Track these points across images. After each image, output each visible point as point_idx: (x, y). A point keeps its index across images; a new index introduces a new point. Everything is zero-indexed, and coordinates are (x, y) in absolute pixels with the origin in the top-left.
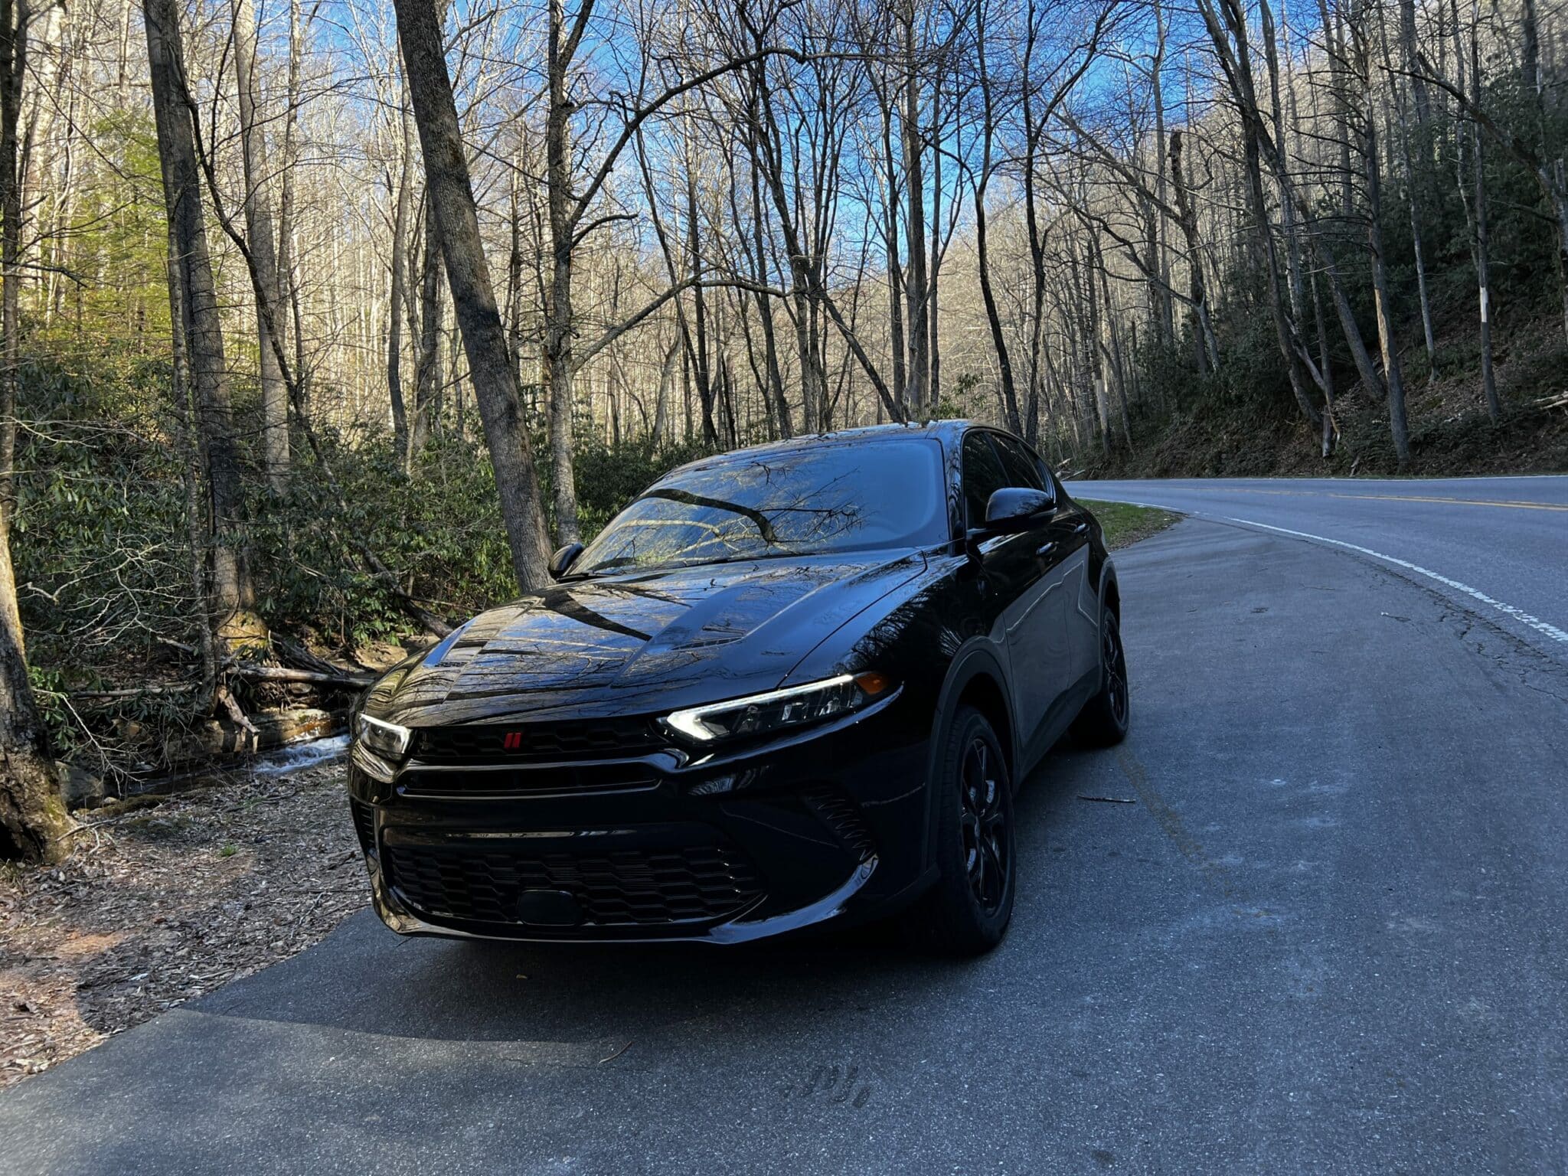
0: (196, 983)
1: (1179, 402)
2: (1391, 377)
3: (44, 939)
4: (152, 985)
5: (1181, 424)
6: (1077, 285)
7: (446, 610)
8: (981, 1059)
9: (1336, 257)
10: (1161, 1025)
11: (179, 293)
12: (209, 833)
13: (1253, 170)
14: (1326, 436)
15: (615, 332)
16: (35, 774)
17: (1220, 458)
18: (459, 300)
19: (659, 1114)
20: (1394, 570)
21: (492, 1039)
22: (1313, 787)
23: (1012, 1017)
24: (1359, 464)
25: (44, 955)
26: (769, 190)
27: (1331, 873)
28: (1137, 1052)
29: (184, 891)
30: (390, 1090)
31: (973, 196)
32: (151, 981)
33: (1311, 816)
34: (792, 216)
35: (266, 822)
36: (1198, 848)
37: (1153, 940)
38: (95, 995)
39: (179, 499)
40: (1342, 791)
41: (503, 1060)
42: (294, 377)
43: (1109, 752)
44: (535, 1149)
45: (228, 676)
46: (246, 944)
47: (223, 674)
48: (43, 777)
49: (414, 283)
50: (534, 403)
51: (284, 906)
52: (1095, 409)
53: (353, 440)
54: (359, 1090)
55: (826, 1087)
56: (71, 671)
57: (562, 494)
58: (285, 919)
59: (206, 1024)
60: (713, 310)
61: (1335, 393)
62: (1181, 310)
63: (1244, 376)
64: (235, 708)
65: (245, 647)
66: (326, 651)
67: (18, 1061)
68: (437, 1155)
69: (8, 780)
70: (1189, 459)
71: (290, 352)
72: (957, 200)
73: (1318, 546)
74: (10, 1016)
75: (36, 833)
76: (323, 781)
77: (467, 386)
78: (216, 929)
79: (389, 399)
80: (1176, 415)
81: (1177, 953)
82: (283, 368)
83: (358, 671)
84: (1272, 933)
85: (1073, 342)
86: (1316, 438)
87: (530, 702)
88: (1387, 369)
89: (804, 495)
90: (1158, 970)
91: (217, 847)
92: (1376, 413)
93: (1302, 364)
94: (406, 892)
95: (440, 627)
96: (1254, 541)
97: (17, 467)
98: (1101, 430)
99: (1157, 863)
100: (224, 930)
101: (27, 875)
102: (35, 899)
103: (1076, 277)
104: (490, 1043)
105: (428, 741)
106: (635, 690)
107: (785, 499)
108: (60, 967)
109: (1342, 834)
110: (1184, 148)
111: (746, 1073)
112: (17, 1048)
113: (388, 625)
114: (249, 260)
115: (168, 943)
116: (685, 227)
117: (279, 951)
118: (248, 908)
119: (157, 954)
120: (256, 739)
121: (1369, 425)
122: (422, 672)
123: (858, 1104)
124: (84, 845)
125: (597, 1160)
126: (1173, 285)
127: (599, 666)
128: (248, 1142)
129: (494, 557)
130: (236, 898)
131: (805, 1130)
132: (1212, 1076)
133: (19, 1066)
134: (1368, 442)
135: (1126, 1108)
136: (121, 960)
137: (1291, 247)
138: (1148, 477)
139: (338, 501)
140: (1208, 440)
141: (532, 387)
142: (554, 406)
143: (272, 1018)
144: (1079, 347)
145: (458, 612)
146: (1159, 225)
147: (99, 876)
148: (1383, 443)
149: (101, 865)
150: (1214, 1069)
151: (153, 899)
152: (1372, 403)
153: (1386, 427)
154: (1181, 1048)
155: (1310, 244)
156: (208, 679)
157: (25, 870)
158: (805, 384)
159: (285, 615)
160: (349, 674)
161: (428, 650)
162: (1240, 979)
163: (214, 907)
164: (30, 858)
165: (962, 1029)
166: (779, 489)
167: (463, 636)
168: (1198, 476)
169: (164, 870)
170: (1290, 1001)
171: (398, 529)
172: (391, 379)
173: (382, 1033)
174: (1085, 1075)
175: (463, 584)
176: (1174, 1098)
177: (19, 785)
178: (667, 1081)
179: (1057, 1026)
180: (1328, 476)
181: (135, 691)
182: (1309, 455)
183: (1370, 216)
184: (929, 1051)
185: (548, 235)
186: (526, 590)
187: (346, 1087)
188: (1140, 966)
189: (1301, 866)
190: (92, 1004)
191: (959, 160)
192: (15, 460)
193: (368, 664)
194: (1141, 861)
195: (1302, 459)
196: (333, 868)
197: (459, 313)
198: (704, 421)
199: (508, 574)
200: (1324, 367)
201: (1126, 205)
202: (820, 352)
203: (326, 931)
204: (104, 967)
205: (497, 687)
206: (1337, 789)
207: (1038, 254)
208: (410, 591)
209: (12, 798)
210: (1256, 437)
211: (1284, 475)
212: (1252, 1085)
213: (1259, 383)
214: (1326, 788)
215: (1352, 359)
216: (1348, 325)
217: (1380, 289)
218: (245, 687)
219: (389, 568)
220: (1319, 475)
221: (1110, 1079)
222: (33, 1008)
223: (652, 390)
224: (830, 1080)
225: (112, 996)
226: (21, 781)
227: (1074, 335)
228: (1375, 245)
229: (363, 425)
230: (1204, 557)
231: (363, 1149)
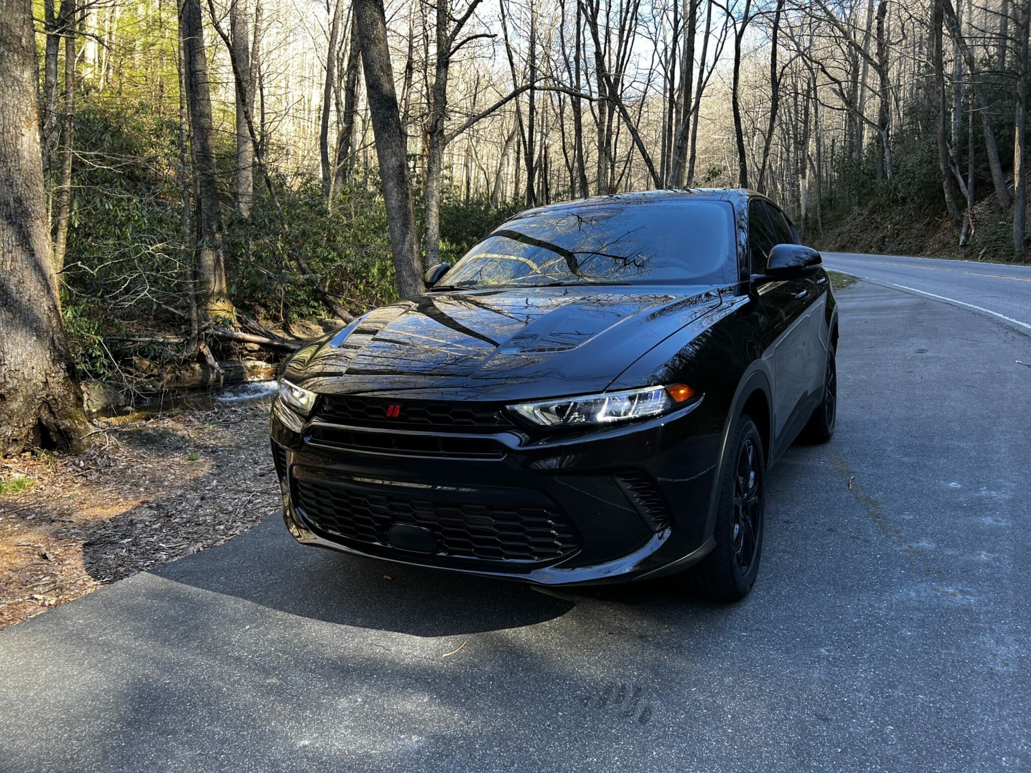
0: (163, 550)
1: (859, 199)
2: (1018, 192)
3: (65, 507)
4: (134, 548)
5: (858, 214)
6: (796, 111)
7: (350, 303)
8: (740, 694)
9: (990, 101)
10: (886, 682)
11: (183, 70)
12: (181, 443)
13: (936, 32)
14: (964, 230)
15: (474, 119)
16: (66, 393)
17: (884, 241)
18: (370, 87)
19: (486, 707)
20: (1021, 330)
21: (364, 626)
22: (984, 492)
23: (763, 659)
24: (985, 253)
25: (64, 519)
26: (588, 27)
27: (1009, 564)
28: (868, 703)
29: (161, 482)
30: (287, 659)
31: (734, 36)
32: (133, 545)
33: (986, 516)
34: (602, 46)
35: (220, 438)
36: (898, 532)
37: (871, 606)
38: (95, 551)
39: (179, 214)
40: (1007, 497)
41: (371, 645)
42: (258, 138)
43: (820, 448)
44: (392, 725)
45: (206, 335)
46: (199, 525)
47: (203, 333)
48: (72, 396)
49: (340, 77)
50: (414, 167)
51: (228, 500)
52: (798, 200)
53: (295, 184)
54: (265, 656)
55: (617, 702)
56: (108, 323)
57: (430, 231)
58: (227, 509)
59: (163, 587)
60: (540, 111)
61: (975, 200)
62: (868, 134)
63: (910, 184)
64: (211, 356)
65: (218, 316)
66: (271, 324)
67: (35, 596)
68: (318, 719)
69: (48, 396)
70: (861, 240)
71: (257, 120)
72: (722, 40)
73: (959, 308)
74: (35, 561)
75: (66, 432)
76: (260, 413)
77: (372, 152)
78: (181, 512)
79: (320, 158)
80: (856, 208)
81: (891, 619)
82: (251, 131)
83: (291, 339)
84: (967, 611)
85: (788, 151)
86: (956, 232)
87: (405, 383)
88: (1016, 185)
89: (606, 243)
90: (878, 632)
91: (186, 453)
92: (1003, 217)
93: (953, 177)
94: (308, 513)
95: (346, 314)
96: (911, 301)
97: (73, 183)
98: (801, 215)
99: (866, 541)
100: (186, 513)
101: (58, 460)
102: (62, 478)
103: (796, 105)
104: (362, 629)
105: (330, 404)
106: (484, 382)
107: (592, 244)
108: (74, 528)
109: (1013, 533)
110: (887, 14)
111: (553, 680)
112: (36, 586)
113: (311, 311)
114: (231, 51)
115: (147, 518)
116: (527, 51)
117: (221, 532)
118: (203, 499)
119: (139, 526)
120: (222, 377)
121: (997, 225)
122: (327, 350)
123: (643, 720)
124: (98, 444)
125: (438, 742)
126: (865, 114)
127: (456, 359)
128: (181, 688)
129: (383, 272)
130: (195, 491)
131: (602, 738)
132: (934, 734)
133: (36, 599)
134: (994, 237)
135: (864, 755)
136: (115, 527)
137: (958, 92)
138: (831, 250)
139: (283, 224)
140: (877, 228)
141: (415, 155)
142: (429, 171)
143: (209, 588)
144: (792, 155)
145: (357, 306)
146: (861, 69)
147: (106, 466)
148: (1005, 239)
149: (108, 458)
150: (936, 727)
151: (141, 486)
152: (1001, 209)
153: (1009, 227)
154: (906, 705)
155: (971, 90)
156: (193, 335)
157: (58, 457)
158: (599, 167)
159: (245, 297)
160: (284, 340)
161: (336, 332)
162: (947, 648)
163: (181, 496)
164: (61, 449)
165: (723, 664)
166: (588, 236)
167: (360, 325)
168: (866, 252)
169: (150, 466)
170: (992, 674)
171: (321, 246)
172: (321, 144)
173: (285, 611)
174: (826, 720)
175: (362, 287)
176: (906, 751)
177: (55, 399)
178: (492, 679)
179: (799, 672)
180: (962, 259)
181: (147, 339)
182: (949, 243)
183: (1020, 73)
184: (698, 680)
185: (433, 49)
186: (403, 297)
187: (256, 651)
188: (862, 627)
189: (984, 556)
190: (91, 558)
191: (727, 10)
192: (72, 178)
193: (297, 334)
194: (853, 537)
195: (944, 246)
196: (262, 475)
197: (370, 96)
198: (528, 188)
199: (392, 283)
200: (970, 181)
201: (838, 52)
202: (613, 147)
203: (254, 521)
204: (102, 532)
205: (382, 368)
206: (1003, 496)
207: (775, 83)
208: (327, 289)
209: (50, 408)
210: (911, 228)
211: (929, 256)
212: (970, 746)
213: (920, 190)
214: (994, 493)
215: (991, 176)
216: (991, 152)
217: (1020, 127)
218: (215, 341)
219: (314, 272)
220: (954, 258)
221: (848, 725)
222: (51, 557)
223: (494, 163)
224: (620, 696)
225: (105, 553)
226: (57, 397)
227: (789, 146)
228: (1020, 94)
229: (303, 174)
230: (875, 310)
231: (264, 706)
